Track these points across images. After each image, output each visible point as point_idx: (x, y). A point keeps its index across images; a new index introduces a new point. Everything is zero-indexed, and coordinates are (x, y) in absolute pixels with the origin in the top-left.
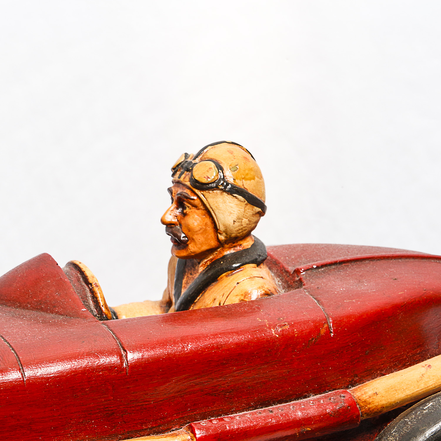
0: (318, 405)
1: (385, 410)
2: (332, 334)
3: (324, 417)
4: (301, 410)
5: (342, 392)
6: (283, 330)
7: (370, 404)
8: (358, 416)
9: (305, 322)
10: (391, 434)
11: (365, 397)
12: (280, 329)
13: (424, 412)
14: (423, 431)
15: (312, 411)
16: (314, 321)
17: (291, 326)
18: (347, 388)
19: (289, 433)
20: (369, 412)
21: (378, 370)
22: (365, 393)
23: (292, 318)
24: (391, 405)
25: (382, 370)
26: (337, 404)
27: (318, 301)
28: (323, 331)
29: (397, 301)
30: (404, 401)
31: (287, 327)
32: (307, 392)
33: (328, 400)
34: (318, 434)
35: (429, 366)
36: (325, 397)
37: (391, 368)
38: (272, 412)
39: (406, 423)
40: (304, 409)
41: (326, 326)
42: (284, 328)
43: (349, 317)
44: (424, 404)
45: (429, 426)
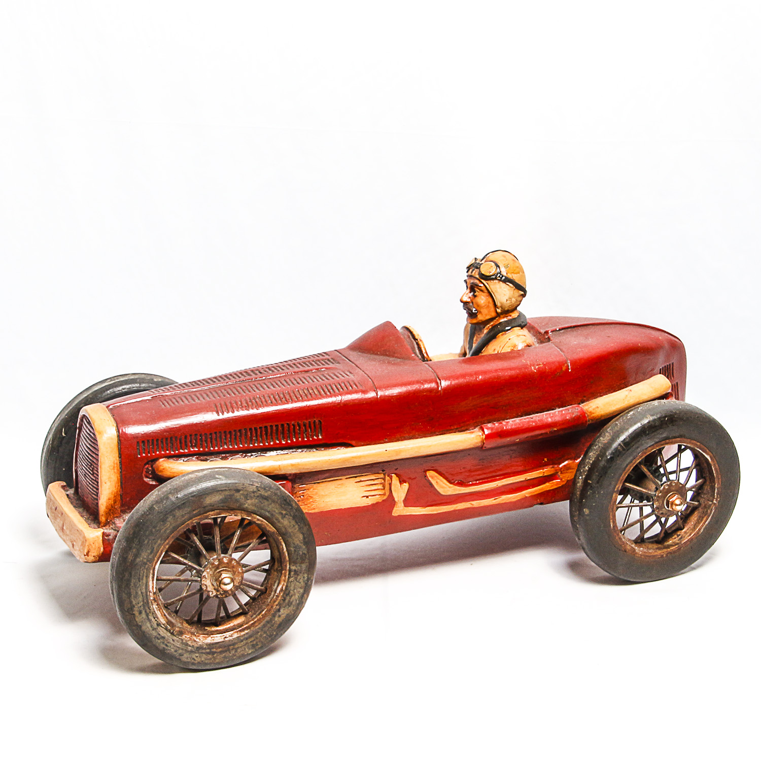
0: (562, 414)
1: (603, 418)
2: (570, 370)
3: (565, 422)
4: (551, 417)
5: (576, 407)
6: (539, 368)
7: (593, 413)
8: (586, 421)
9: (553, 363)
10: (607, 432)
11: (590, 410)
12: (537, 367)
13: (628, 417)
14: (627, 429)
15: (558, 419)
16: (559, 362)
17: (544, 365)
18: (579, 404)
19: (543, 431)
20: (593, 419)
21: (598, 393)
22: (591, 407)
23: (545, 361)
24: (607, 415)
25: (601, 393)
26: (573, 414)
27: (561, 350)
28: (564, 369)
29: (611, 350)
30: (614, 412)
31: (542, 366)
32: (554, 407)
33: (567, 412)
34: (561, 433)
35: (630, 390)
36: (566, 409)
37: (606, 392)
38: (532, 418)
39: (617, 424)
40: (552, 417)
41: (566, 365)
42: (540, 366)
43: (580, 359)
44: (628, 413)
45: (631, 426)
